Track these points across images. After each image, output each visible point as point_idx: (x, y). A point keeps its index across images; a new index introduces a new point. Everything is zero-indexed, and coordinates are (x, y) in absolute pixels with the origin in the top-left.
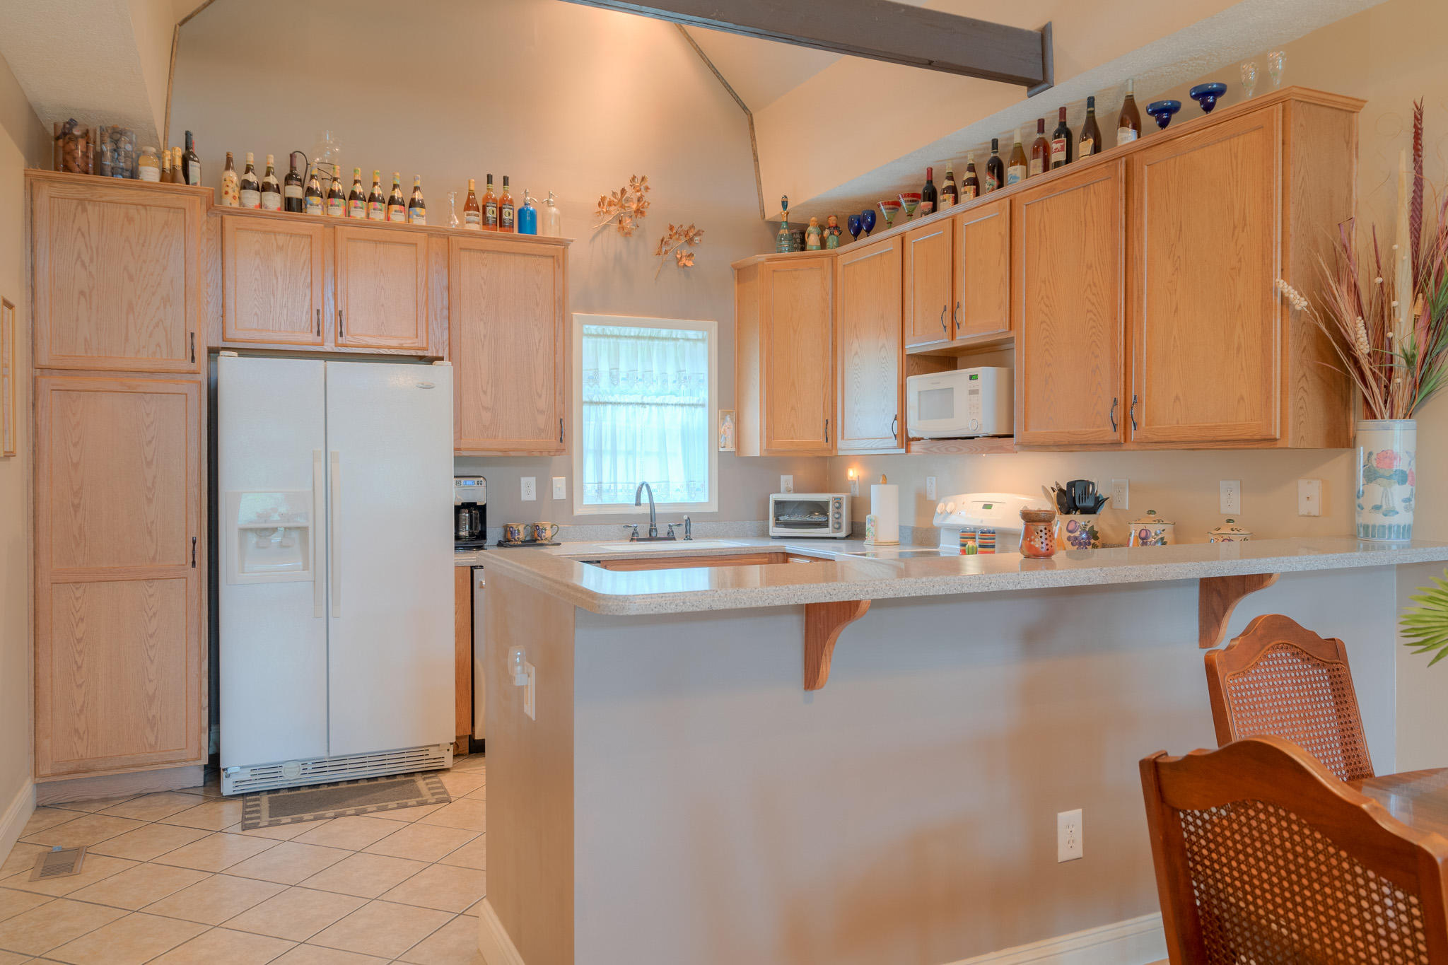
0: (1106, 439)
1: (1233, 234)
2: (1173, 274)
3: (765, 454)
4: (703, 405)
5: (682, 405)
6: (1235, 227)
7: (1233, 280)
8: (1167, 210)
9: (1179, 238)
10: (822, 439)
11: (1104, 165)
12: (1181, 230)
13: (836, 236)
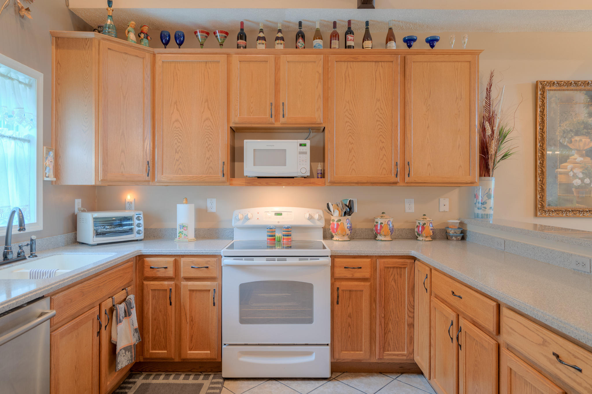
1: (456, 101)
2: (426, 112)
4: (29, 141)
6: (457, 98)
7: (456, 119)
8: (423, 84)
9: (430, 96)
10: (145, 174)
11: (390, 55)
12: (430, 94)
13: (149, 40)
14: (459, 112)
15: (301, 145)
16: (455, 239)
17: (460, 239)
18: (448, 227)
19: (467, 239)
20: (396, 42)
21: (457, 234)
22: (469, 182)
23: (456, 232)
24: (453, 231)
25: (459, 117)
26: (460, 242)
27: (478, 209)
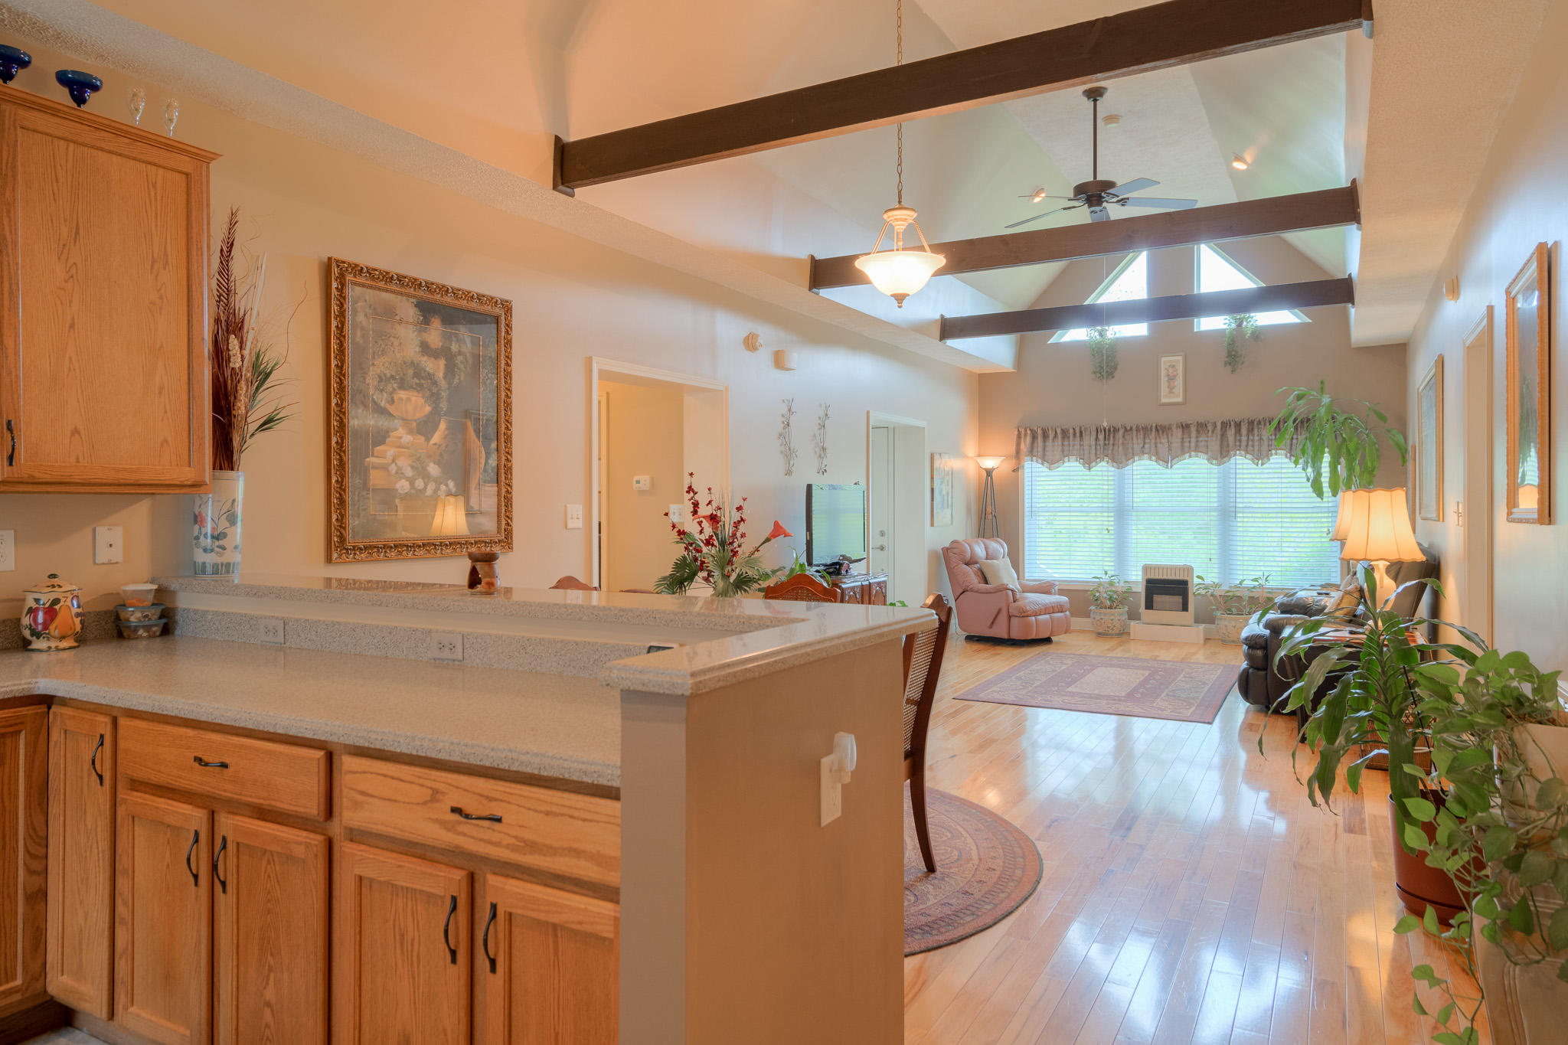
1: (152, 267)
2: (66, 282)
7: (153, 315)
8: (55, 200)
9: (75, 240)
12: (77, 233)
14: (161, 297)
16: (145, 634)
17: (158, 633)
18: (124, 605)
19: (178, 632)
21: (150, 619)
22: (189, 483)
23: (147, 616)
24: (138, 615)
25: (161, 314)
26: (158, 640)
27: (205, 550)
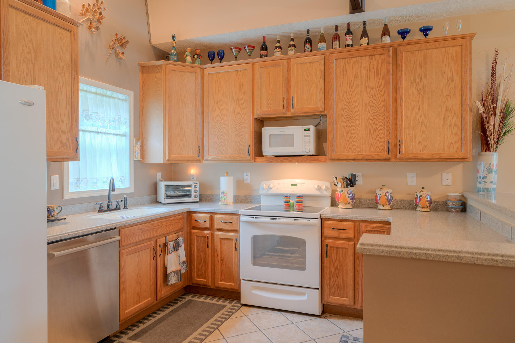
0: (383, 157)
1: (447, 83)
2: (417, 95)
3: (166, 162)
4: (125, 136)
5: (116, 135)
6: (448, 80)
7: (447, 99)
8: (414, 71)
9: (420, 82)
10: (197, 155)
11: (382, 49)
12: (421, 79)
13: (200, 59)
14: (450, 93)
15: (305, 130)
16: (454, 211)
17: (459, 211)
18: (448, 200)
19: (467, 212)
20: (391, 37)
21: (456, 206)
22: (461, 158)
23: (454, 204)
24: (451, 204)
25: (450, 98)
26: (459, 213)
27: (480, 183)
